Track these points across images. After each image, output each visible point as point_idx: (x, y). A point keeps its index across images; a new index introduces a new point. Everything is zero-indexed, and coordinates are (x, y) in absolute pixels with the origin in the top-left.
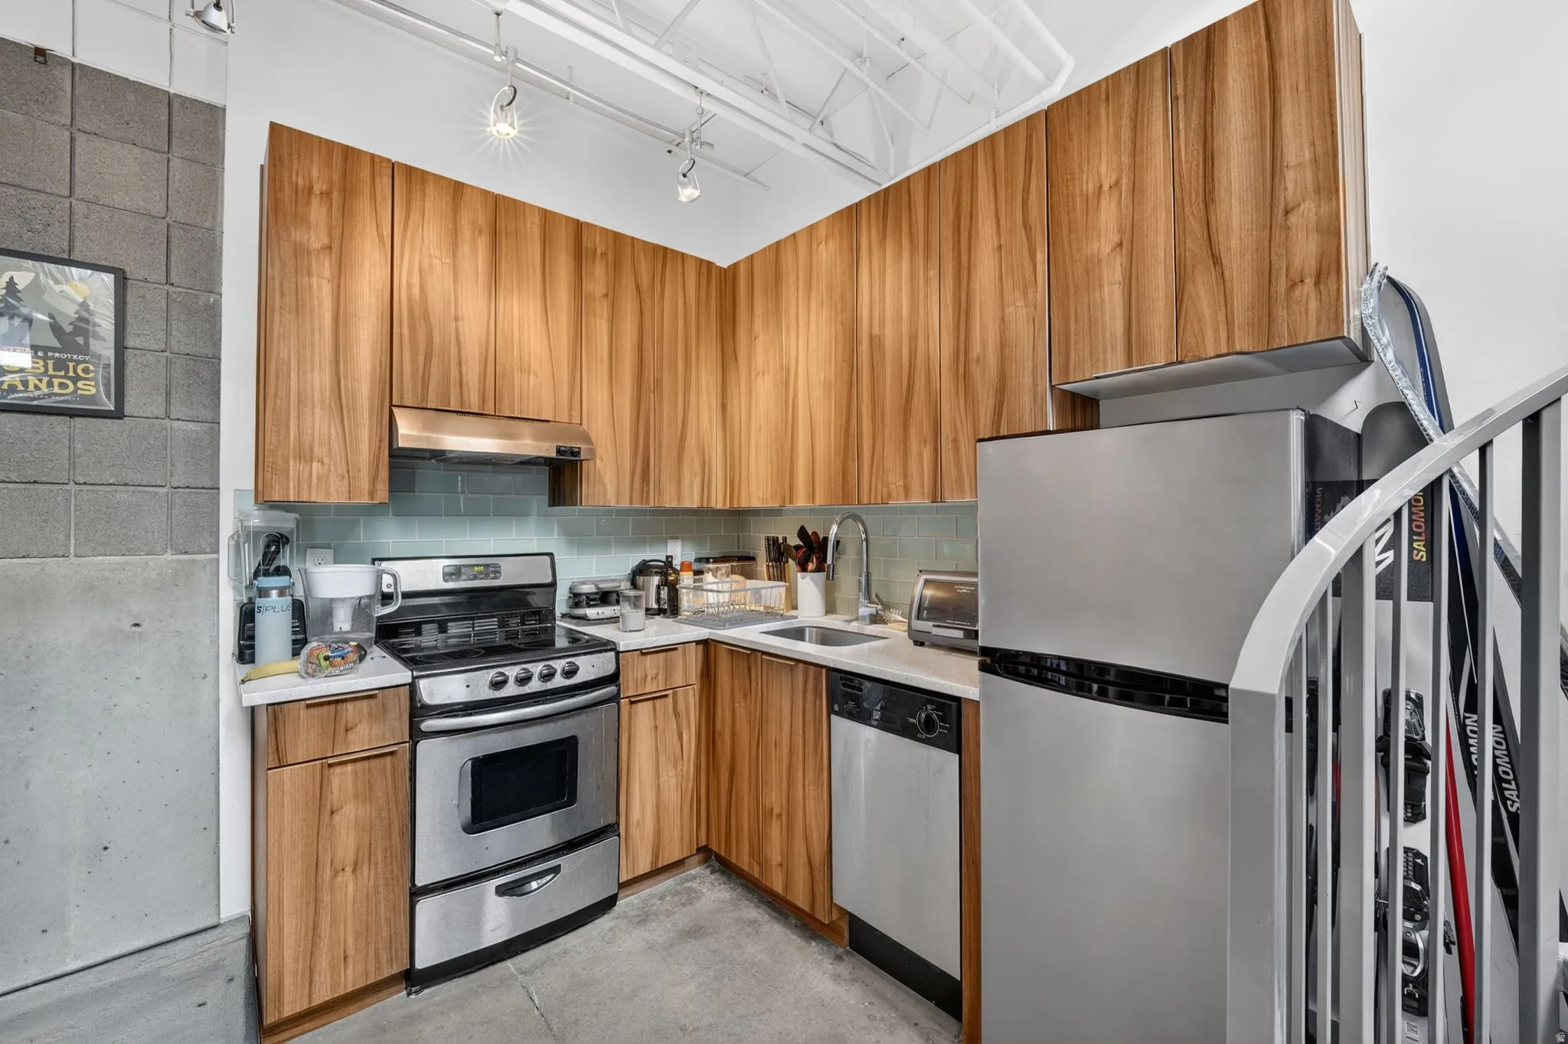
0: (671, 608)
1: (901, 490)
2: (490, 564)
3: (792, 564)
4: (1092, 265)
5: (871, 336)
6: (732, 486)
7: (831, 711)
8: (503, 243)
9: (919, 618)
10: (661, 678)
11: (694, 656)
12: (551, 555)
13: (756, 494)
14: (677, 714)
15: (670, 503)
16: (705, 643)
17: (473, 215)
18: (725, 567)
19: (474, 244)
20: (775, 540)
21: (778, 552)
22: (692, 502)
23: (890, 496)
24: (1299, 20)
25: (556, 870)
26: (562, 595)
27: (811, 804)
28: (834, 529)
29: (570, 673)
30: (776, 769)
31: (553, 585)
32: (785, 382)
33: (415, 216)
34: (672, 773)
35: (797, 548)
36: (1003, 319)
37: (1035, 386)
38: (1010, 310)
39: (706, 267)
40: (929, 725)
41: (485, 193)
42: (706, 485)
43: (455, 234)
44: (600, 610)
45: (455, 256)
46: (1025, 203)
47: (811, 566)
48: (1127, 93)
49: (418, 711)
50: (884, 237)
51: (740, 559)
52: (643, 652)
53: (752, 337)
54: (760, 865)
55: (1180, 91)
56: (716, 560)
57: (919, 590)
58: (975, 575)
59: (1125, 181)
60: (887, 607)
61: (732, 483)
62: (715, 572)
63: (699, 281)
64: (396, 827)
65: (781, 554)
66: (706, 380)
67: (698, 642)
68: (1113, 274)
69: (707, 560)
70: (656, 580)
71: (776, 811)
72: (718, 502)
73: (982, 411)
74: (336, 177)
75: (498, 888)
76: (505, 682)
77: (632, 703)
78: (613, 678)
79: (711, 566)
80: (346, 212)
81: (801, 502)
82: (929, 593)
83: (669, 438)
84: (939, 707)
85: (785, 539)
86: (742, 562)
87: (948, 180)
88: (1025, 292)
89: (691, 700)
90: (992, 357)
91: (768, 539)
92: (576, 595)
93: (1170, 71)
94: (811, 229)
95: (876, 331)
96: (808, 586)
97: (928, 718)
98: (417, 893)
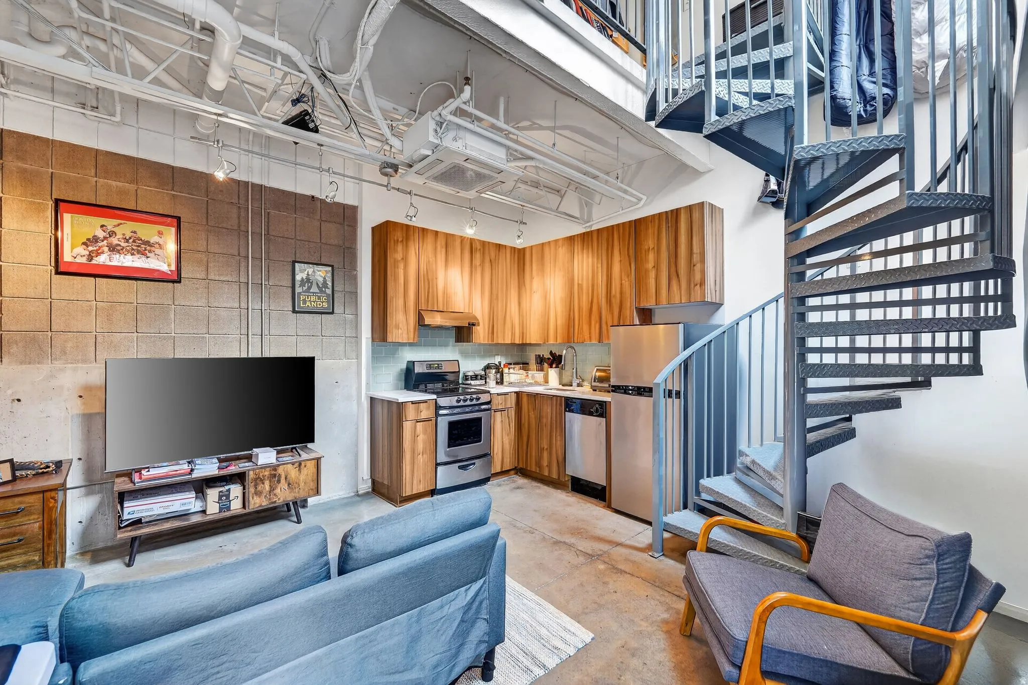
0: (500, 382)
1: (589, 338)
2: (439, 364)
3: (546, 365)
4: (647, 271)
5: (578, 284)
6: (523, 335)
7: (566, 411)
8: (449, 249)
9: (594, 381)
10: (503, 404)
11: (514, 396)
12: (458, 361)
13: (533, 337)
14: (508, 417)
15: (501, 341)
16: (517, 393)
17: (441, 241)
18: (518, 367)
19: (441, 251)
20: (539, 356)
21: (540, 360)
22: (508, 341)
23: (584, 341)
24: (697, 215)
25: (474, 464)
26: (461, 375)
27: (559, 443)
28: (564, 352)
29: (478, 399)
30: (546, 432)
31: (459, 372)
32: (545, 297)
33: (425, 245)
34: (507, 438)
35: (549, 359)
36: (621, 284)
37: (631, 307)
38: (623, 282)
39: (513, 249)
40: (597, 410)
41: (444, 233)
42: (513, 334)
43: (436, 249)
44: (475, 381)
45: (436, 257)
46: (628, 249)
47: (554, 366)
48: (657, 221)
49: (438, 407)
50: (583, 249)
51: (523, 364)
52: (498, 394)
53: (532, 278)
54: (539, 467)
55: (670, 225)
56: (515, 364)
57: (595, 373)
58: (610, 367)
59: (655, 248)
60: (583, 380)
61: (523, 334)
62: (514, 368)
63: (511, 255)
64: (432, 443)
65: (541, 361)
66: (514, 294)
67: (515, 392)
68: (652, 274)
69: (511, 364)
70: (494, 371)
71: (545, 447)
72: (517, 342)
73: (615, 313)
74: (404, 235)
75: (459, 467)
76: (467, 400)
77: (495, 412)
78: (489, 403)
79: (512, 366)
80: (407, 246)
81: (551, 341)
82: (598, 374)
83: (500, 316)
84: (600, 405)
85: (543, 355)
86: (525, 365)
87: (605, 234)
88: (628, 277)
89: (512, 413)
90: (618, 295)
91: (536, 355)
92: (466, 376)
93: (667, 218)
94: (556, 241)
95: (580, 282)
96: (553, 373)
97: (597, 408)
98: (437, 465)
